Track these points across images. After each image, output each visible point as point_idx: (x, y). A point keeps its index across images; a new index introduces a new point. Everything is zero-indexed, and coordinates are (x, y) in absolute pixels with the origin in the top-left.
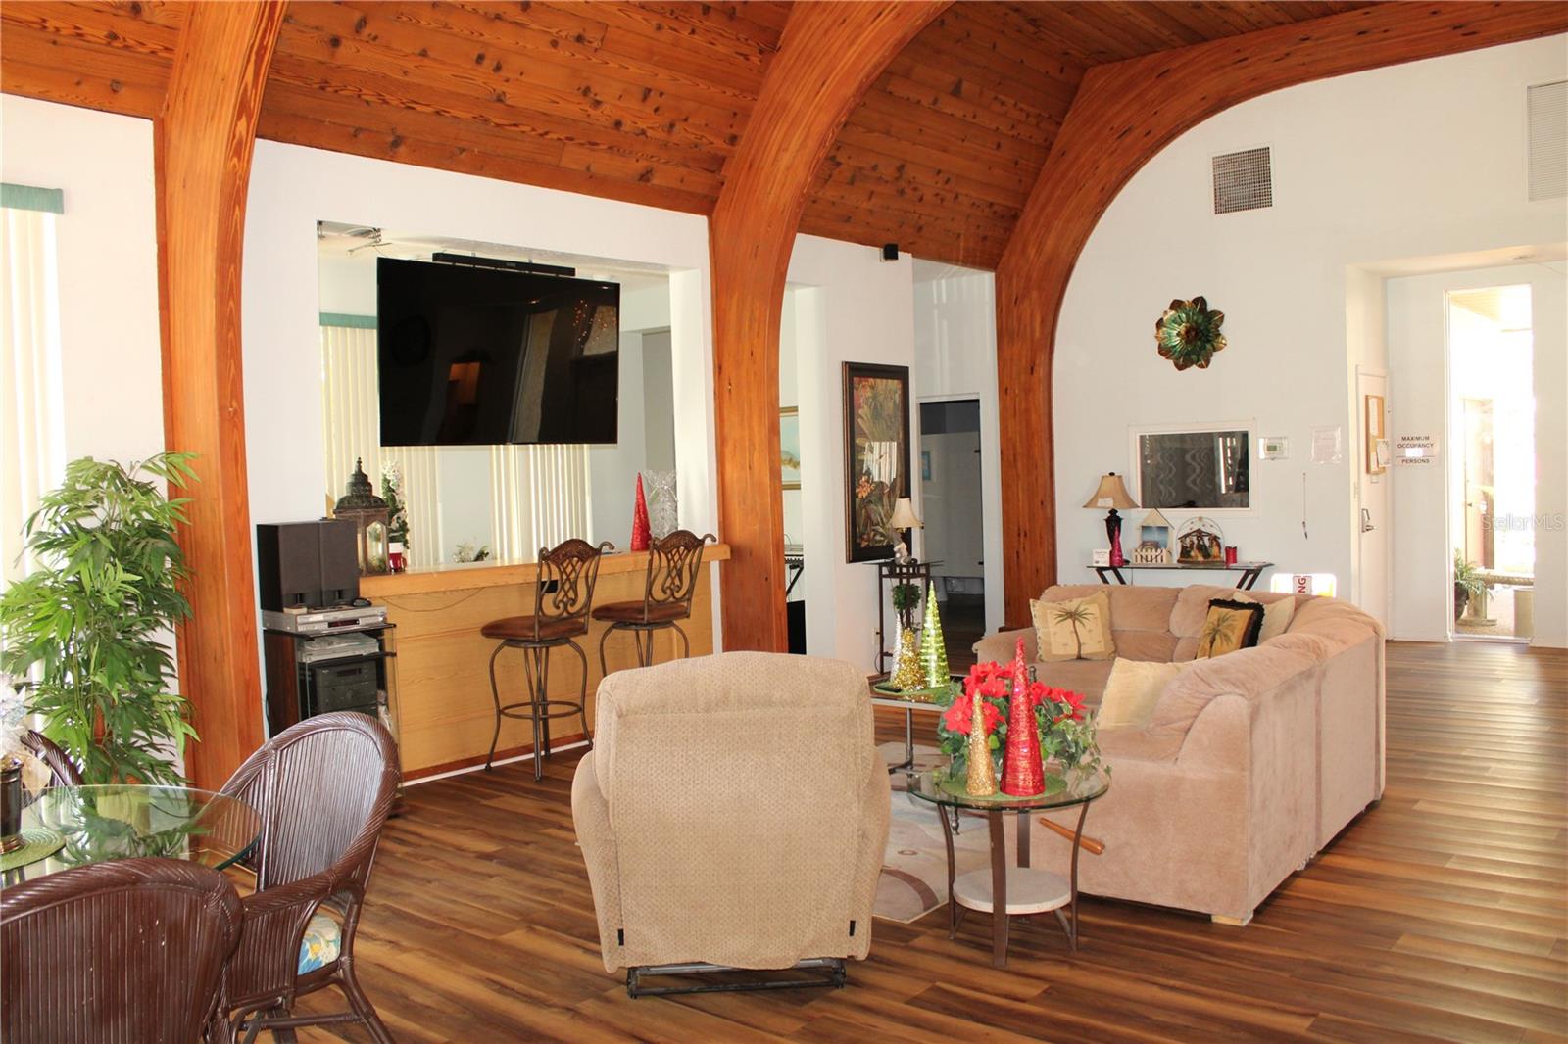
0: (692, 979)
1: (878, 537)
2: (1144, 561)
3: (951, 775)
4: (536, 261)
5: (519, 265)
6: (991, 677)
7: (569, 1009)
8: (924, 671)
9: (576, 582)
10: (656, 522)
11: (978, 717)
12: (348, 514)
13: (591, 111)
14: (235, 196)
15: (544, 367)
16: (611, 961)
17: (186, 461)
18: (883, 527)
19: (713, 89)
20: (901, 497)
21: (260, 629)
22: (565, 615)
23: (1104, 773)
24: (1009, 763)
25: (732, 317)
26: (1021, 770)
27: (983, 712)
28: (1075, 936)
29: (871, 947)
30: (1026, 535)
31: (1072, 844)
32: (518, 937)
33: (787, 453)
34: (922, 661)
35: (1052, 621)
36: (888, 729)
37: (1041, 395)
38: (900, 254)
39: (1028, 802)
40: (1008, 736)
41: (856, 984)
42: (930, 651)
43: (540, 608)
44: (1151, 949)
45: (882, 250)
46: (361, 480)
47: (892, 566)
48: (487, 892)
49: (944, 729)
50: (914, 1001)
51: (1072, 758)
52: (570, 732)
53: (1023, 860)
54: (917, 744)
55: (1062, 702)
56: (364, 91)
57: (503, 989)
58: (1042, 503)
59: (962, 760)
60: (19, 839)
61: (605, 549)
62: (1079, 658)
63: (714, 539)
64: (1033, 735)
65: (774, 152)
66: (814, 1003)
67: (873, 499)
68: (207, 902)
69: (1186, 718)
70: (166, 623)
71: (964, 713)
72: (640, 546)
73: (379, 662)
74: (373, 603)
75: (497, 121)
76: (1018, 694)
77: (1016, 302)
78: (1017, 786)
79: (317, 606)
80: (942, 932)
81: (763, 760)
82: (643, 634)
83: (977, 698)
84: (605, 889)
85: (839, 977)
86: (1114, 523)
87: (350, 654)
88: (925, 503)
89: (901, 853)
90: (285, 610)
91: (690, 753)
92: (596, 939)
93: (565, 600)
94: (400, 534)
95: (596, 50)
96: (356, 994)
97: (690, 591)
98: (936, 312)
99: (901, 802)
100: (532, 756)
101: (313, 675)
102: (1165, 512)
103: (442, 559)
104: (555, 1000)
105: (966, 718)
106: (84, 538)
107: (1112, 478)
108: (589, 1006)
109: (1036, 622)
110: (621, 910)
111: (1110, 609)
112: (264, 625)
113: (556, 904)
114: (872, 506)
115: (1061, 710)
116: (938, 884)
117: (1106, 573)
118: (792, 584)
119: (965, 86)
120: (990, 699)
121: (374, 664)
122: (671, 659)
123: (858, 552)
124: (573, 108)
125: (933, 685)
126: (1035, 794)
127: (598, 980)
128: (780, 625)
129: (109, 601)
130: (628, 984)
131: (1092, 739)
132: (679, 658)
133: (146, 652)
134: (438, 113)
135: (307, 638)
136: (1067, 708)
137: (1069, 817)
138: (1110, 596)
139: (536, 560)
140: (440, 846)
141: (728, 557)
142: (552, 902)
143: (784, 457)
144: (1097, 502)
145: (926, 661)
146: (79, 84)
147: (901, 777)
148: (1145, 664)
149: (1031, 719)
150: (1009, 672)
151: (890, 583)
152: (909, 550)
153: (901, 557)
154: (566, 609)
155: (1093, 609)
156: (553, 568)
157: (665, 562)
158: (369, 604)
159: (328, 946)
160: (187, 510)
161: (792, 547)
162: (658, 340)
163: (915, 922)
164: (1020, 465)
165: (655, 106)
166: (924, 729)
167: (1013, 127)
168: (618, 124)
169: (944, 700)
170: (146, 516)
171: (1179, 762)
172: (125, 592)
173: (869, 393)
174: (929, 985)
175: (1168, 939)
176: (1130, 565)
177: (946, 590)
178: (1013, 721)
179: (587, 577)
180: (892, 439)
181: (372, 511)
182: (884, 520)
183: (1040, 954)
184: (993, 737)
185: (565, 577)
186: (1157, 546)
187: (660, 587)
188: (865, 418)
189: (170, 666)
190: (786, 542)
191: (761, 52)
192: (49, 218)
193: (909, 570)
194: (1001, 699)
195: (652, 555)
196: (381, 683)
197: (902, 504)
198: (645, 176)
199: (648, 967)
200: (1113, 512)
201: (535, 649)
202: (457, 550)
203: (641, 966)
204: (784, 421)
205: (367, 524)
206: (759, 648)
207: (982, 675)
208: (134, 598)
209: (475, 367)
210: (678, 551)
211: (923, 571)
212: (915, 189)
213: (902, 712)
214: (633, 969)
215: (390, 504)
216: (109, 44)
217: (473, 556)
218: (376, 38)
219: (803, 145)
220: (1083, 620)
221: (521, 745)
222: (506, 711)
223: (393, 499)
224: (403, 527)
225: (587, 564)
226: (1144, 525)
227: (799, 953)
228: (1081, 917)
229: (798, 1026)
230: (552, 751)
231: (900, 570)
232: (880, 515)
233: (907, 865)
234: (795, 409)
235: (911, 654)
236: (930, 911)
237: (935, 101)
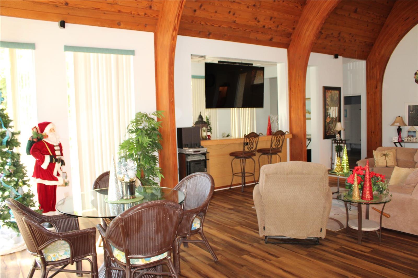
0: (280, 240)
1: (332, 133)
2: (408, 141)
3: (348, 194)
4: (243, 62)
5: (239, 63)
6: (360, 170)
7: (251, 245)
8: (343, 168)
9: (253, 143)
10: (273, 128)
11: (356, 179)
12: (198, 125)
13: (257, 24)
14: (173, 50)
15: (244, 87)
16: (262, 234)
17: (162, 113)
18: (333, 130)
19: (289, 16)
20: (338, 122)
21: (177, 152)
22: (250, 151)
23: (390, 196)
24: (364, 192)
25: (293, 75)
26: (367, 194)
27: (357, 179)
28: (380, 238)
29: (326, 236)
30: (373, 132)
31: (380, 214)
32: (238, 228)
33: (307, 110)
34: (342, 165)
35: (379, 156)
36: (333, 183)
37: (379, 94)
38: (339, 57)
39: (369, 202)
40: (364, 185)
41: (322, 245)
42: (344, 163)
43: (244, 149)
44: (403, 244)
45: (334, 56)
46: (201, 117)
47: (335, 140)
48: (230, 217)
49: (347, 183)
50: (336, 250)
51: (381, 192)
52: (251, 180)
53: (367, 217)
54: (340, 187)
55: (379, 177)
56: (202, 22)
57: (235, 239)
58: (378, 124)
59: (351, 191)
60: (135, 196)
61: (261, 135)
62: (387, 166)
63: (288, 133)
64: (370, 185)
65: (305, 32)
66: (311, 248)
67: (331, 122)
68: (177, 211)
69: (414, 183)
70: (157, 150)
71: (352, 178)
72: (269, 134)
73: (205, 161)
74: (204, 147)
75: (234, 27)
76: (367, 174)
77: (372, 68)
78: (366, 198)
79: (191, 147)
80: (344, 234)
81: (300, 187)
82: (269, 156)
83: (356, 175)
84: (261, 216)
85: (317, 243)
86: (399, 130)
87: (198, 159)
88: (345, 124)
89: (335, 214)
90: (184, 148)
91: (283, 185)
92: (258, 230)
93: (250, 147)
94: (210, 130)
95: (258, 8)
96: (203, 236)
97: (282, 146)
98: (349, 72)
99: (335, 202)
100: (241, 186)
101: (190, 164)
102: (415, 127)
103: (218, 136)
104: (247, 242)
105: (353, 180)
106: (140, 131)
107: (399, 117)
108: (255, 244)
109: (375, 157)
110: (264, 222)
111: (396, 154)
112: (178, 152)
113: (247, 221)
114: (330, 124)
115: (378, 179)
116: (344, 223)
117: (397, 144)
118: (308, 145)
119: (358, 10)
120: (360, 176)
121: (204, 162)
122: (276, 163)
123: (326, 136)
124: (253, 23)
125: (345, 172)
126: (371, 200)
127: (258, 239)
128: (305, 155)
129: (145, 145)
130: (265, 240)
131: (387, 187)
132: (279, 162)
133: (153, 157)
134: (219, 26)
135: (189, 155)
136: (380, 179)
137: (380, 207)
138: (396, 150)
139: (243, 137)
140: (219, 206)
141: (292, 137)
142: (246, 221)
143: (307, 111)
144: (394, 124)
145: (343, 165)
146: (138, 25)
147: (335, 195)
148: (403, 169)
149: (370, 181)
150: (365, 169)
151: (335, 145)
152: (340, 136)
153: (338, 138)
154: (250, 150)
155: (391, 154)
156: (248, 139)
157: (275, 138)
158: (203, 147)
159: (198, 225)
160: (162, 124)
161: (308, 135)
162: (274, 80)
163: (337, 231)
164: (372, 114)
165: (273, 21)
166: (342, 183)
167: (372, 20)
168: (264, 26)
169: (347, 175)
170: (153, 126)
171: (412, 195)
172: (148, 143)
173: (330, 94)
174: (340, 247)
175: (407, 241)
176: (404, 142)
177: (351, 147)
178: (365, 181)
179: (256, 142)
180: (336, 106)
181: (203, 125)
182: (334, 128)
183: (370, 242)
184: (360, 185)
185: (250, 141)
186: (412, 136)
187: (274, 145)
188: (329, 101)
189: (157, 160)
190: (307, 133)
191: (301, 5)
192: (132, 57)
193: (340, 142)
194: (362, 176)
195: (272, 136)
196: (205, 166)
197: (338, 124)
198: (271, 39)
199: (270, 236)
200: (399, 127)
201: (242, 159)
202: (222, 134)
203: (268, 236)
204: (307, 102)
205: (202, 127)
206: (299, 160)
207: (357, 169)
208: (150, 144)
209: (226, 88)
210: (279, 136)
211: (344, 142)
212: (344, 39)
213: (336, 179)
214: (266, 237)
215: (207, 123)
216: (145, 16)
217: (226, 136)
218: (204, 9)
219: (313, 29)
220: (388, 156)
221: (238, 183)
222: (235, 174)
223: (208, 122)
224: (211, 129)
225: (256, 138)
226: (409, 130)
227: (307, 235)
228: (382, 233)
229: (307, 253)
230: (246, 185)
231: (338, 141)
232: (332, 127)
233: (336, 217)
234: (309, 99)
235: (339, 164)
236: (342, 229)
237: (350, 15)
